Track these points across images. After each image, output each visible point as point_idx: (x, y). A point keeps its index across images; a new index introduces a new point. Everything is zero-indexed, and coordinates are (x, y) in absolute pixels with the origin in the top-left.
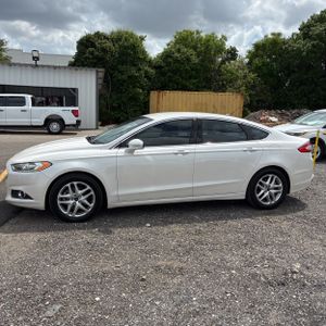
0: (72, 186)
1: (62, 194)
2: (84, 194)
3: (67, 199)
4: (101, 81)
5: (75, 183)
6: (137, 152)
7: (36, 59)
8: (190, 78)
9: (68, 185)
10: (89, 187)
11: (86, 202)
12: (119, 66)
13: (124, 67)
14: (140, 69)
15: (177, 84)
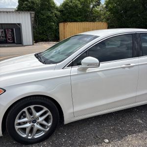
0: (29, 110)
1: (20, 118)
2: (41, 116)
3: (25, 123)
4: (33, 19)
5: (32, 107)
6: (90, 70)
9: (25, 110)
10: (45, 109)
11: (44, 123)
12: (42, 12)
13: (44, 11)
14: (52, 13)
15: (72, 19)
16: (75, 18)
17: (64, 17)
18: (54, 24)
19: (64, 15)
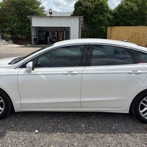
7: (51, 13)
8: (132, 19)
12: (94, 15)
13: (96, 15)
14: (104, 16)
15: (125, 23)
16: (128, 21)
17: (116, 20)
18: (104, 27)
19: (117, 18)
